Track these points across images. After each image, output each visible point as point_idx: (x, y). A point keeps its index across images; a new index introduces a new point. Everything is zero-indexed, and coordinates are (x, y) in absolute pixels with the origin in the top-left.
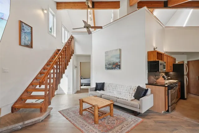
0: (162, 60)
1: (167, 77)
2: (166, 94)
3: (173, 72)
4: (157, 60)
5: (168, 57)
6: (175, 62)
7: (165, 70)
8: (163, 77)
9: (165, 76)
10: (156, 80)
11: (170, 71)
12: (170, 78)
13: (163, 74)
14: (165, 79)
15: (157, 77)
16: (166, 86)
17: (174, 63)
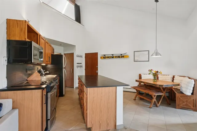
0: (37, 43)
1: (45, 72)
2: (44, 102)
3: (51, 64)
4: (27, 40)
5: (46, 43)
6: (54, 53)
7: (42, 59)
8: (39, 72)
9: (42, 70)
10: (28, 78)
11: (49, 63)
12: (48, 72)
13: (39, 68)
14: (42, 75)
15: (29, 72)
16: (43, 89)
17: (52, 53)
